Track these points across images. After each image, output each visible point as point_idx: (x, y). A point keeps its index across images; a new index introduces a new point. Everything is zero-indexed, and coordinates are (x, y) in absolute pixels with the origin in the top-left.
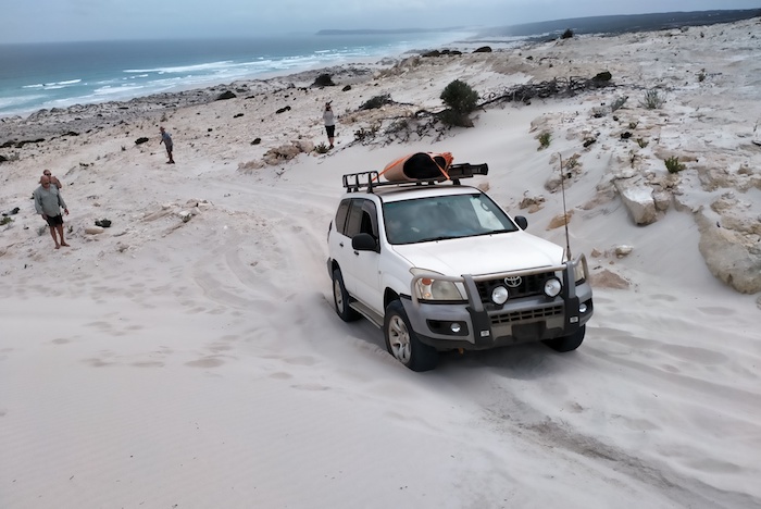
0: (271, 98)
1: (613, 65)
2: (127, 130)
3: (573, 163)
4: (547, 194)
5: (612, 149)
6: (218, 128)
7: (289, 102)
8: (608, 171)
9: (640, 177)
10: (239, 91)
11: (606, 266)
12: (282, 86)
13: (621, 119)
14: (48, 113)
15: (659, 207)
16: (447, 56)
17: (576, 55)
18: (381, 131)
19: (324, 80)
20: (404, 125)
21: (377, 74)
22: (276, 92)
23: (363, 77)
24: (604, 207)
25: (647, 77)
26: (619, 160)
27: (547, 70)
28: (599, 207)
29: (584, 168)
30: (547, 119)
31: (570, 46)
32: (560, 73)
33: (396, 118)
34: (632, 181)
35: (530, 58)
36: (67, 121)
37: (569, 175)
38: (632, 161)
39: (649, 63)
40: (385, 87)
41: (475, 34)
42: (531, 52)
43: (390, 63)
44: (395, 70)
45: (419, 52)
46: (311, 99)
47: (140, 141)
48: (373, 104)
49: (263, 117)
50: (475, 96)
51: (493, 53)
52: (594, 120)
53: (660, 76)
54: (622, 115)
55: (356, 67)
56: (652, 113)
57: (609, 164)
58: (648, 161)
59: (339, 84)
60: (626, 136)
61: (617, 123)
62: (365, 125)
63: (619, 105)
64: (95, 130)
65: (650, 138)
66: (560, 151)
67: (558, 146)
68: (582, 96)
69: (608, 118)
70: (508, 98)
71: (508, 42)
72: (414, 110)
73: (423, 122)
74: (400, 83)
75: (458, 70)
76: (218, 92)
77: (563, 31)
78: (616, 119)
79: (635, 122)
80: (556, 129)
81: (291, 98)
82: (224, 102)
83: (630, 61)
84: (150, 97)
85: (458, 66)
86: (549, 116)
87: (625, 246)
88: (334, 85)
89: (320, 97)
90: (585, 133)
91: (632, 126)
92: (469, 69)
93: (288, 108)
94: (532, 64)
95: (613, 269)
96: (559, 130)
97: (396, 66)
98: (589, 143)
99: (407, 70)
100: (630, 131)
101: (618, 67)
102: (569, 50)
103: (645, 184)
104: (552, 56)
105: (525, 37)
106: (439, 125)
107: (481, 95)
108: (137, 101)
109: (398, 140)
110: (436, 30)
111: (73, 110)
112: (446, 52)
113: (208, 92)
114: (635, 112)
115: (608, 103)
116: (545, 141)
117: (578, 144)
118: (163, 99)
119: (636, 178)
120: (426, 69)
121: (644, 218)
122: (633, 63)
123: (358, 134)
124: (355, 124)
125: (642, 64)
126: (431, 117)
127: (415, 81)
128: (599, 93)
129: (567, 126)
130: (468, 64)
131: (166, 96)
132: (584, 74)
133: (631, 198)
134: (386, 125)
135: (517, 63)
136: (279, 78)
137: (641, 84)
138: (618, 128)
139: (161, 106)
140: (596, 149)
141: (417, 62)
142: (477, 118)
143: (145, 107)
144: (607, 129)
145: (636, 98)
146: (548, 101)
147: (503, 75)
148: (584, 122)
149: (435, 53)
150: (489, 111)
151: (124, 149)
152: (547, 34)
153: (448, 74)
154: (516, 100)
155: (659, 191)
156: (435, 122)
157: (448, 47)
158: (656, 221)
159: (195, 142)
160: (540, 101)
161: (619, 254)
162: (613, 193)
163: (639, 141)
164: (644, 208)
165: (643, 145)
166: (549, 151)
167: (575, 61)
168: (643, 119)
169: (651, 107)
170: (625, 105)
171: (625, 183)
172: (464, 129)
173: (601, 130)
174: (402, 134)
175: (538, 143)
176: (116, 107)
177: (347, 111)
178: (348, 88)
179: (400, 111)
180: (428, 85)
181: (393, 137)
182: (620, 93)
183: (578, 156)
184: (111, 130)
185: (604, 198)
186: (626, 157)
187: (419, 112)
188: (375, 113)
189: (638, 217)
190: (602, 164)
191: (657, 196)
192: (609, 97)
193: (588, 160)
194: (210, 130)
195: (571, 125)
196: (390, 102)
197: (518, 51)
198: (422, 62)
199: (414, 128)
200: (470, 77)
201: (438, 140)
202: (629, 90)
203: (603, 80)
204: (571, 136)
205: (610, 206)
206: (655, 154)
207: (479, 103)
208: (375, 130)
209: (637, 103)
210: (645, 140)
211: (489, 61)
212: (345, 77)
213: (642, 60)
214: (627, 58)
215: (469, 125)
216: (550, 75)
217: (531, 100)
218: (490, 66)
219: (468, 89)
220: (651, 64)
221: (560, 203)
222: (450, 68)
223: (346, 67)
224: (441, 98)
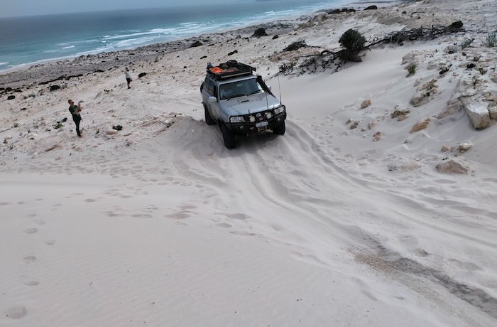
0: (225, 45)
1: (464, 17)
2: (133, 68)
3: (431, 86)
4: (412, 108)
5: (460, 76)
6: (190, 66)
7: (238, 47)
8: (456, 91)
9: (480, 95)
10: (205, 41)
11: (451, 158)
12: (233, 37)
13: (468, 55)
14: (85, 58)
15: (491, 117)
16: (345, 13)
17: (438, 10)
18: (297, 66)
19: (260, 32)
20: (313, 61)
21: (296, 27)
22: (228, 41)
23: (287, 29)
24: (452, 116)
25: (489, 24)
26: (465, 83)
27: (417, 21)
28: (449, 117)
29: (439, 89)
30: (414, 55)
32: (425, 22)
33: (308, 56)
34: (473, 98)
35: (405, 13)
36: (97, 63)
37: (428, 94)
38: (475, 84)
39: (491, 15)
40: (301, 36)
42: (406, 9)
43: (306, 19)
44: (308, 24)
45: (326, 11)
46: (251, 46)
47: (141, 75)
48: (293, 47)
49: (219, 58)
50: (364, 40)
51: (378, 10)
52: (448, 55)
54: (469, 52)
55: (282, 23)
56: (491, 50)
57: (458, 86)
58: (486, 84)
59: (270, 34)
60: (470, 66)
61: (465, 57)
62: (286, 62)
63: (467, 44)
64: (114, 69)
65: (489, 68)
66: (422, 77)
67: (422, 74)
68: (441, 39)
69: (459, 54)
70: (386, 41)
71: (389, 2)
72: (321, 50)
73: (326, 59)
74: (312, 32)
75: (352, 22)
76: (191, 42)
78: (464, 55)
79: (478, 56)
80: (420, 61)
81: (238, 45)
82: (194, 49)
83: (477, 14)
84: (148, 47)
85: (353, 20)
86: (416, 53)
87: (466, 144)
88: (267, 35)
89: (257, 44)
90: (441, 64)
91: (476, 60)
92: (360, 21)
93: (236, 52)
94: (406, 17)
95: (456, 160)
96: (422, 62)
97: (310, 21)
98: (443, 72)
99: (317, 23)
100: (474, 63)
101: (468, 17)
102: (432, 7)
103: (483, 100)
104: (419, 11)
106: (337, 61)
107: (368, 39)
108: (140, 49)
109: (309, 71)
111: (101, 56)
112: (345, 10)
113: (185, 42)
114: (479, 49)
115: (459, 43)
116: (412, 70)
117: (436, 72)
118: (156, 48)
119: (477, 96)
120: (330, 22)
121: (481, 124)
122: (480, 15)
123: (282, 68)
124: (280, 61)
125: (486, 15)
126: (332, 55)
127: (322, 30)
128: (453, 37)
129: (429, 59)
130: (360, 18)
131: (158, 46)
132: (443, 23)
133: (472, 110)
134: (301, 61)
135: (395, 16)
136: (231, 32)
137: (484, 29)
138: (465, 61)
139: (155, 52)
140: (448, 76)
141: (324, 18)
142: (364, 55)
143: (145, 53)
144: (458, 61)
145: (480, 39)
146: (417, 43)
147: (384, 25)
148: (441, 57)
149: (337, 11)
150: (373, 51)
153: (345, 25)
154: (393, 42)
155: (493, 105)
156: (335, 59)
157: (346, 7)
158: (489, 126)
159: (176, 76)
160: (410, 43)
161: (462, 150)
162: (459, 107)
163: (480, 70)
164: (482, 117)
165: (483, 73)
166: (414, 78)
167: (437, 14)
168: (484, 54)
169: (491, 45)
170: (471, 44)
171: (468, 99)
172: (355, 64)
173: (453, 62)
174: (312, 67)
175: (407, 72)
176: (127, 53)
177: (275, 53)
178: (276, 37)
179: (311, 51)
180: (331, 34)
181: (305, 69)
182: (468, 36)
183: (435, 81)
185: (452, 110)
186: (470, 81)
187: (324, 52)
188: (294, 53)
189: (477, 124)
190: (452, 86)
191: (491, 109)
192: (460, 39)
193: (443, 84)
194: (185, 67)
195: (431, 59)
196: (305, 46)
197: (396, 8)
198: (328, 18)
199: (320, 63)
200: (361, 27)
201: (336, 71)
202: (475, 34)
203: (457, 27)
204: (431, 67)
205: (458, 115)
206: (492, 79)
207: (366, 44)
208: (292, 65)
209: (479, 44)
210: (485, 69)
211: (375, 15)
212: (275, 30)
213: (486, 12)
214: (476, 11)
215: (359, 61)
216: (418, 24)
217: (403, 42)
218: (376, 19)
219: (359, 35)
220: (493, 14)
221: (420, 114)
222: (347, 21)
223: (276, 23)
224: (339, 42)
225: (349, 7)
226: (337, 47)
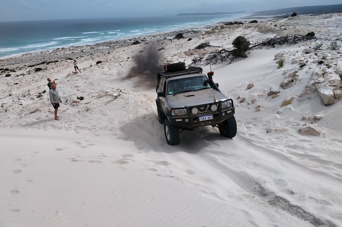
0: (155, 44)
1: (316, 29)
2: (93, 57)
3: (294, 75)
4: (281, 90)
5: (313, 69)
7: (164, 46)
8: (311, 79)
9: (327, 82)
10: (142, 41)
11: (309, 125)
12: (161, 39)
13: (318, 55)
14: (60, 50)
15: (336, 97)
16: (236, 25)
17: (298, 24)
18: (204, 59)
19: (179, 36)
20: (215, 56)
21: (204, 33)
22: (158, 41)
23: (198, 34)
24: (309, 96)
25: (332, 35)
26: (317, 74)
27: (284, 31)
28: (306, 96)
29: (299, 78)
30: (282, 54)
31: (296, 20)
32: (289, 32)
33: (211, 53)
34: (323, 84)
35: (276, 25)
36: (68, 53)
37: (292, 81)
38: (323, 74)
39: (333, 28)
40: (207, 39)
41: (249, 15)
42: (276, 23)
43: (210, 28)
44: (212, 31)
45: (223, 23)
46: (173, 45)
47: (98, 63)
48: (201, 47)
50: (249, 43)
51: (258, 23)
52: (305, 55)
53: (338, 34)
54: (319, 52)
55: (194, 30)
56: (334, 52)
57: (312, 75)
58: (331, 75)
59: (186, 38)
61: (317, 57)
62: (197, 56)
63: (318, 48)
64: (80, 57)
65: (333, 64)
66: (288, 69)
67: (287, 67)
68: (300, 43)
69: (312, 54)
70: (264, 44)
71: (265, 18)
72: (220, 49)
73: (224, 55)
74: (214, 37)
75: (241, 31)
76: (133, 41)
77: (292, 13)
78: (316, 55)
79: (325, 56)
81: (164, 44)
82: (135, 46)
83: (324, 27)
84: (103, 43)
85: (241, 29)
86: (283, 53)
87: (318, 115)
88: (184, 38)
89: (177, 43)
90: (301, 61)
91: (324, 58)
92: (246, 30)
93: (163, 48)
94: (277, 28)
95: (312, 126)
96: (288, 59)
97: (212, 29)
98: (302, 66)
99: (217, 31)
100: (323, 60)
101: (318, 30)
102: (294, 22)
103: (330, 86)
104: (285, 25)
105: (274, 16)
106: (231, 56)
107: (251, 43)
108: (98, 45)
109: (212, 63)
110: (232, 13)
111: (71, 48)
112: (236, 23)
114: (326, 51)
115: (312, 47)
116: (281, 64)
117: (297, 66)
118: (109, 44)
119: (325, 83)
120: (226, 31)
121: (328, 102)
123: (193, 60)
124: (193, 56)
125: (330, 28)
126: (227, 53)
127: (221, 36)
128: (308, 42)
129: (292, 57)
130: (246, 28)
131: (111, 43)
132: (302, 33)
133: (322, 92)
134: (206, 56)
135: (269, 28)
136: (160, 35)
137: (329, 38)
138: (317, 59)
139: (108, 47)
140: (306, 69)
141: (222, 27)
142: (249, 53)
143: (101, 48)
144: (312, 59)
145: (326, 44)
146: (284, 46)
147: (262, 33)
148: (300, 56)
149: (231, 23)
150: (255, 50)
151: (91, 66)
152: (285, 14)
153: (236, 33)
154: (268, 45)
155: (336, 89)
156: (229, 55)
157: (237, 20)
158: (334, 104)
159: (122, 63)
160: (280, 46)
161: (316, 119)
162: (313, 90)
163: (327, 65)
164: (329, 97)
165: (329, 67)
166: (283, 69)
167: (297, 27)
168: (329, 55)
169: (334, 49)
170: (321, 48)
171: (320, 85)
172: (243, 58)
173: (309, 59)
174: (213, 60)
175: (278, 65)
176: (89, 47)
177: (189, 50)
178: (190, 39)
179: (213, 49)
180: (227, 38)
181: (209, 62)
182: (319, 42)
183: (297, 72)
184: (86, 58)
185: (309, 92)
186: (320, 73)
187: (222, 50)
188: (202, 50)
189: (326, 102)
190: (308, 76)
191: (335, 91)
192: (313, 44)
193: (301, 74)
194: (128, 58)
195: (294, 57)
196: (209, 46)
197: (270, 22)
198: (225, 28)
199: (219, 57)
200: (247, 34)
201: (230, 63)
202: (323, 41)
203: (311, 36)
204: (293, 62)
205: (313, 96)
206: (335, 72)
207: (250, 46)
208: (201, 59)
209: (326, 47)
210: (330, 65)
211: (256, 27)
212: (189, 34)
213: (330, 27)
214: (323, 26)
215: (245, 57)
216: (285, 33)
217: (275, 45)
218: (257, 29)
219: (245, 40)
220: (335, 28)
221: (287, 94)
222: (237, 30)
223: (190, 30)
224: (232, 44)
225: (239, 21)
226: (231, 47)
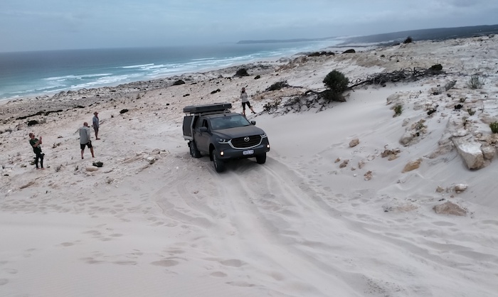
0: (207, 84)
1: (441, 60)
2: (115, 104)
3: (420, 126)
4: (401, 147)
5: (448, 117)
6: (173, 104)
7: (220, 86)
8: (446, 132)
9: (471, 135)
10: (186, 80)
11: (448, 199)
12: (214, 77)
13: (453, 96)
14: (65, 94)
15: (486, 157)
16: (325, 56)
17: (415, 54)
18: (282, 105)
19: (242, 72)
20: (298, 100)
21: (277, 68)
22: (210, 80)
23: (267, 70)
24: (444, 156)
25: (467, 68)
26: (455, 124)
27: (396, 64)
28: (440, 157)
29: (429, 129)
30: (399, 96)
31: (410, 48)
32: (403, 65)
33: (292, 96)
34: (465, 138)
35: (383, 56)
36: (77, 99)
37: (418, 134)
38: (465, 124)
39: (467, 59)
40: (283, 76)
41: (342, 42)
42: (384, 52)
43: (285, 61)
44: (290, 65)
45: (305, 54)
46: (233, 85)
47: (123, 112)
48: (275, 87)
49: (202, 96)
50: (347, 81)
51: (356, 54)
52: (433, 96)
53: (477, 67)
54: (453, 93)
55: (263, 64)
56: (475, 91)
57: (447, 126)
58: (476, 125)
59: (252, 75)
60: (458, 107)
61: (450, 99)
62: (269, 100)
63: (451, 86)
64: (95, 105)
65: (476, 109)
66: (410, 117)
67: (407, 114)
68: (422, 80)
69: (444, 95)
70: (369, 82)
71: (365, 47)
72: (304, 91)
73: (311, 98)
74: (293, 73)
75: (332, 64)
76: (173, 81)
77: (406, 38)
78: (449, 96)
79: (464, 97)
80: (406, 102)
81: (221, 84)
82: (177, 87)
83: (454, 58)
84: (130, 84)
85: (333, 62)
86: (400, 94)
87: (461, 185)
88: (248, 75)
89: (240, 83)
90: (427, 105)
91: (462, 101)
92: (340, 63)
93: (219, 90)
94: (384, 60)
95: (454, 201)
96: (408, 103)
97: (290, 63)
98: (431, 112)
99: (298, 65)
100: (461, 104)
101: (445, 61)
102: (409, 51)
103: (475, 141)
104: (397, 55)
105: (377, 43)
106: (321, 101)
107: (350, 80)
108: (122, 86)
109: (293, 111)
110: (317, 40)
111: (81, 92)
112: (324, 53)
113: (167, 80)
114: (463, 91)
115: (442, 85)
116: (398, 110)
117: (423, 114)
118: (137, 85)
119: (468, 137)
120: (311, 64)
121: (475, 165)
122: (456, 59)
123: (266, 106)
124: (263, 100)
125: (462, 59)
126: (316, 95)
127: (303, 72)
128: (435, 79)
129: (413, 100)
130: (340, 61)
131: (140, 83)
132: (423, 66)
133: (465, 150)
134: (285, 100)
135: (374, 59)
136: (212, 71)
137: (464, 72)
138: (451, 102)
139: (136, 90)
140: (436, 116)
141: (304, 60)
142: (348, 95)
143: (126, 90)
144: (443, 103)
145: (462, 82)
146: (399, 84)
147: (364, 67)
148: (426, 98)
149: (317, 54)
150: (357, 91)
151: (112, 117)
152: (392, 41)
153: (325, 67)
154: (376, 83)
155: (486, 146)
156: (319, 98)
157: (325, 50)
158: (484, 167)
159: (159, 113)
160: (393, 84)
161: (458, 191)
162: (450, 147)
163: (469, 110)
164: (476, 158)
165: (472, 114)
166: (401, 118)
167: (415, 58)
168: (468, 96)
169: (474, 87)
170: (455, 86)
171: (460, 139)
172: (339, 103)
173: (439, 103)
174: (296, 106)
175: (393, 112)
176: (108, 90)
177: (258, 92)
178: (258, 77)
179: (294, 91)
180: (312, 75)
181: (289, 108)
182: (450, 78)
183: (424, 121)
184: (105, 105)
185: (444, 150)
186: (460, 122)
187: (308, 92)
188: (277, 93)
189: (471, 164)
190: (442, 127)
191: (484, 149)
192: (443, 81)
193: (431, 124)
194: (168, 104)
195: (417, 100)
196: (286, 86)
197: (374, 52)
198: (308, 60)
199: (304, 102)
200: (342, 69)
201: (321, 110)
202: (456, 76)
203: (437, 70)
204: (417, 107)
205: (449, 156)
206: (482, 120)
207: (349, 85)
208: (277, 104)
209: (462, 86)
210: (473, 110)
211: (354, 58)
212: (256, 71)
213: (462, 57)
214: (452, 56)
215: (343, 100)
216: (398, 67)
217: (386, 84)
218: (355, 62)
219: (343, 76)
220: (469, 59)
221: (411, 153)
222: (327, 64)
223: (256, 64)
224: (324, 82)
225: (328, 50)
226: (321, 87)
